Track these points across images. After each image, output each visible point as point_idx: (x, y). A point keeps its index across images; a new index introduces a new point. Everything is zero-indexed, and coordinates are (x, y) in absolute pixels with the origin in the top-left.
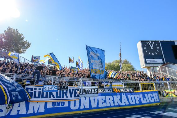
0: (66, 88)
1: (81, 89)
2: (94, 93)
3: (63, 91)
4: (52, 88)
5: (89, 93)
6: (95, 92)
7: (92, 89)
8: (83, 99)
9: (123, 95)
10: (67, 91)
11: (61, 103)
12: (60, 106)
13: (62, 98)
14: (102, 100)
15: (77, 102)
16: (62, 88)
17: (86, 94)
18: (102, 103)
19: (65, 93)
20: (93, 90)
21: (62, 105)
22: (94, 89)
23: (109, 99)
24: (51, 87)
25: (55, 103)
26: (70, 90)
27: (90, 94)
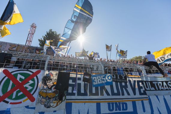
0: (123, 78)
1: (145, 82)
2: (167, 88)
3: (121, 83)
4: (104, 79)
5: (160, 88)
6: (168, 86)
7: (162, 82)
8: (153, 99)
10: (126, 83)
11: (121, 105)
12: (122, 111)
13: (121, 97)
15: (146, 103)
16: (118, 78)
17: (156, 90)
19: (124, 87)
20: (165, 84)
21: (123, 109)
22: (166, 82)
24: (103, 77)
25: (113, 104)
26: (130, 82)
27: (162, 90)
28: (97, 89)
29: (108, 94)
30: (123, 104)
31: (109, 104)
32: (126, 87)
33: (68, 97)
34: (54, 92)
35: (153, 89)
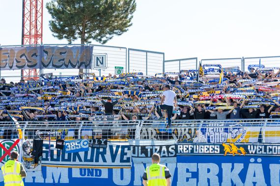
0: (103, 143)
1: (134, 147)
2: (166, 154)
3: (98, 148)
4: (79, 145)
6: (168, 152)
7: (161, 147)
9: (256, 162)
10: (105, 149)
11: (94, 171)
12: (94, 177)
13: (94, 163)
14: (188, 171)
16: (96, 143)
17: (147, 156)
18: (188, 179)
19: (101, 153)
20: (164, 149)
21: (96, 175)
22: (168, 147)
23: (209, 171)
24: (78, 143)
25: (85, 170)
26: (111, 147)
28: (69, 155)
29: (80, 160)
30: (96, 170)
31: (81, 170)
32: (105, 152)
33: (43, 162)
34: (32, 157)
35: (143, 155)
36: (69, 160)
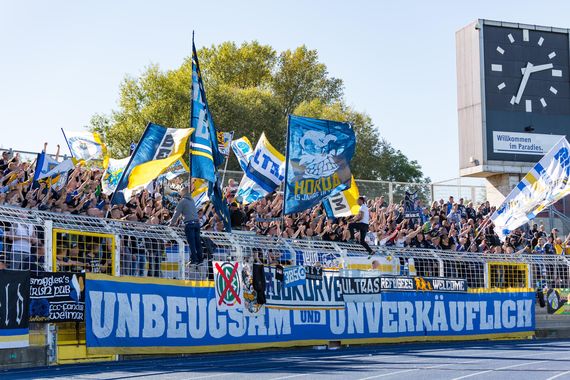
0: (318, 273)
1: (345, 278)
2: (372, 290)
3: (315, 280)
4: (297, 274)
5: (363, 289)
6: (374, 287)
7: (367, 279)
8: (351, 307)
9: (439, 300)
10: (321, 281)
11: (314, 314)
12: (314, 323)
13: (315, 302)
14: (390, 312)
15: (342, 312)
16: (312, 273)
17: (356, 293)
18: (390, 323)
20: (370, 282)
21: (316, 321)
22: (373, 280)
23: (406, 311)
24: (295, 272)
25: (305, 312)
26: (326, 278)
27: (364, 293)
28: (289, 290)
29: (301, 299)
30: (316, 313)
31: (302, 312)
32: (320, 287)
34: (253, 293)
35: (353, 291)
36: (289, 298)
